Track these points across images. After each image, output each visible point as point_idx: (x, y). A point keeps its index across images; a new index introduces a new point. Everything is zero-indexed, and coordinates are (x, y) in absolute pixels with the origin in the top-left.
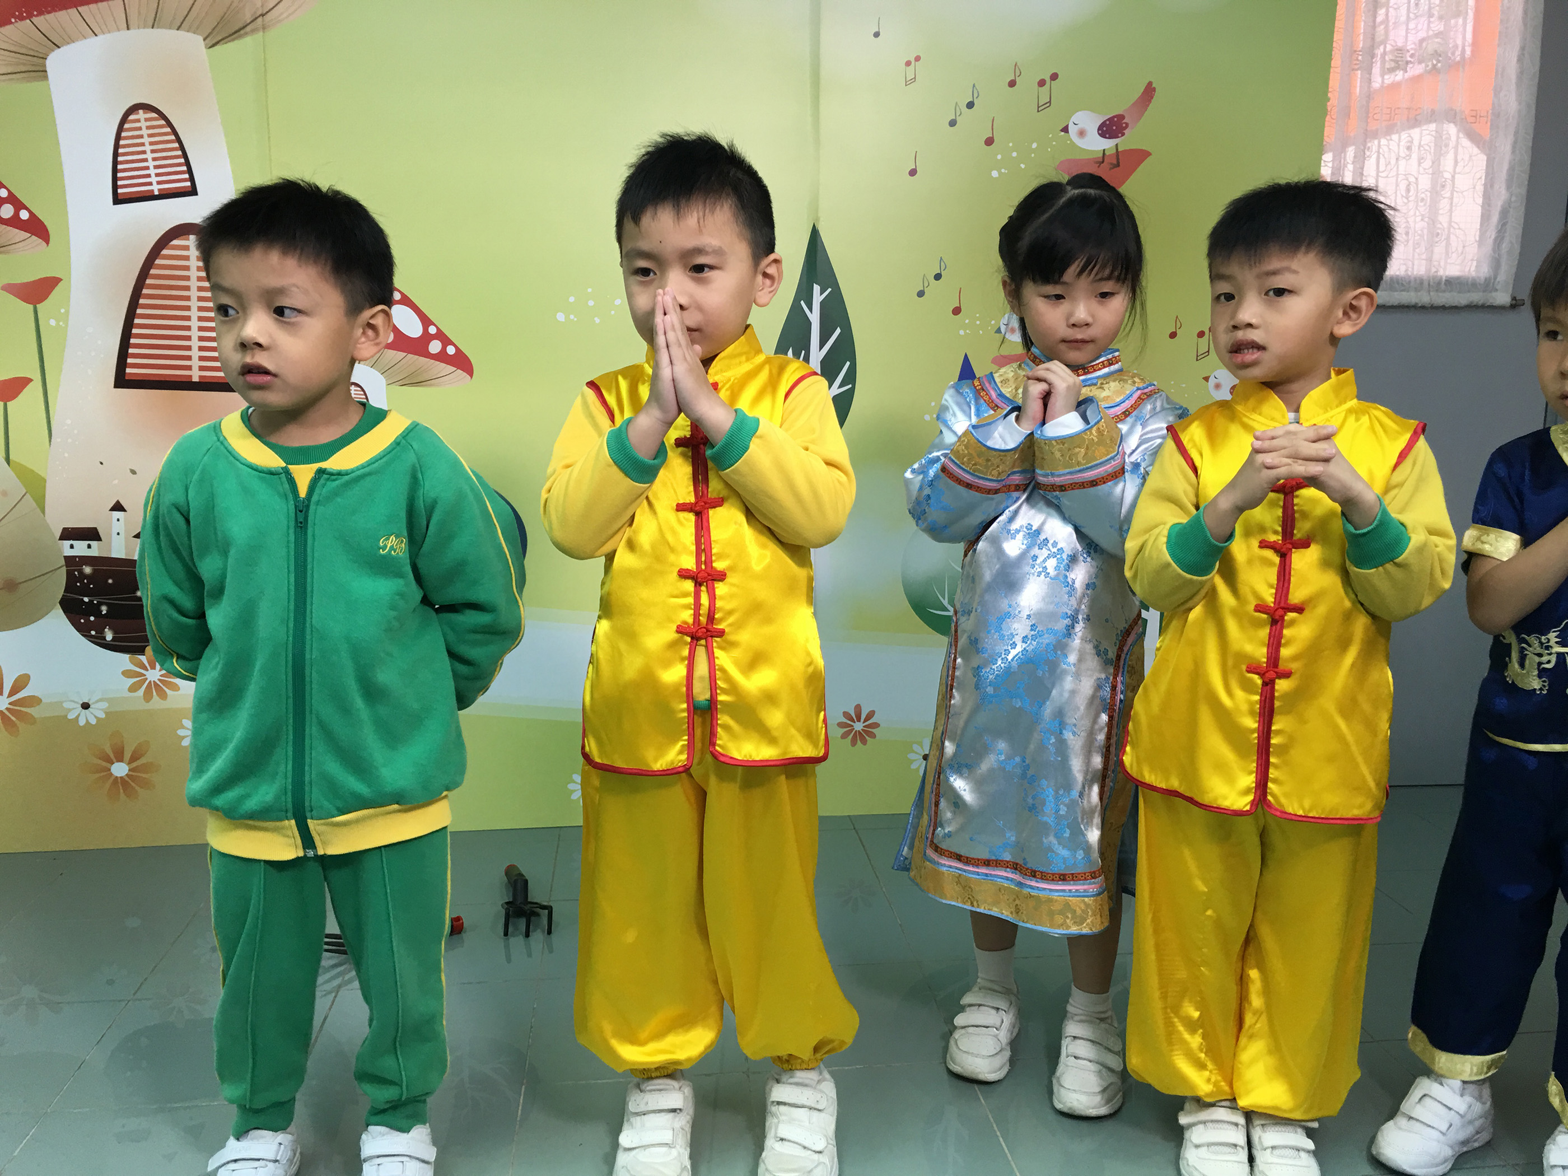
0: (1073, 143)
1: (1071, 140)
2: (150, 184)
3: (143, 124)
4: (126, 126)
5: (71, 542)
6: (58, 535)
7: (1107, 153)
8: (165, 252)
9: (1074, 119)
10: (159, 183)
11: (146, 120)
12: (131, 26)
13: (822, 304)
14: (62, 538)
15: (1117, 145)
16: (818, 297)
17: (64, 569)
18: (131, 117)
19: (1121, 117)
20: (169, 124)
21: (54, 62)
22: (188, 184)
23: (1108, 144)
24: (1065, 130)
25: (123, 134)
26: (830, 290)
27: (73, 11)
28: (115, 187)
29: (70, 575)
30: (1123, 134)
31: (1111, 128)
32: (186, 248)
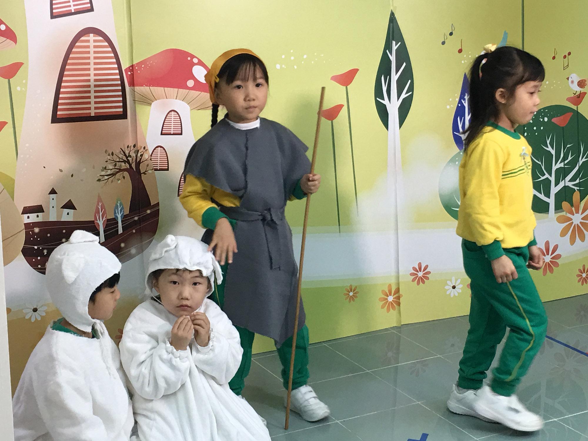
2: (70, 6)
5: (28, 215)
6: (21, 211)
8: (77, 44)
10: (74, 5)
13: (396, 50)
14: (23, 213)
16: (395, 47)
17: (24, 231)
22: (89, 5)
26: (400, 43)
28: (52, 9)
29: (27, 234)
32: (88, 41)
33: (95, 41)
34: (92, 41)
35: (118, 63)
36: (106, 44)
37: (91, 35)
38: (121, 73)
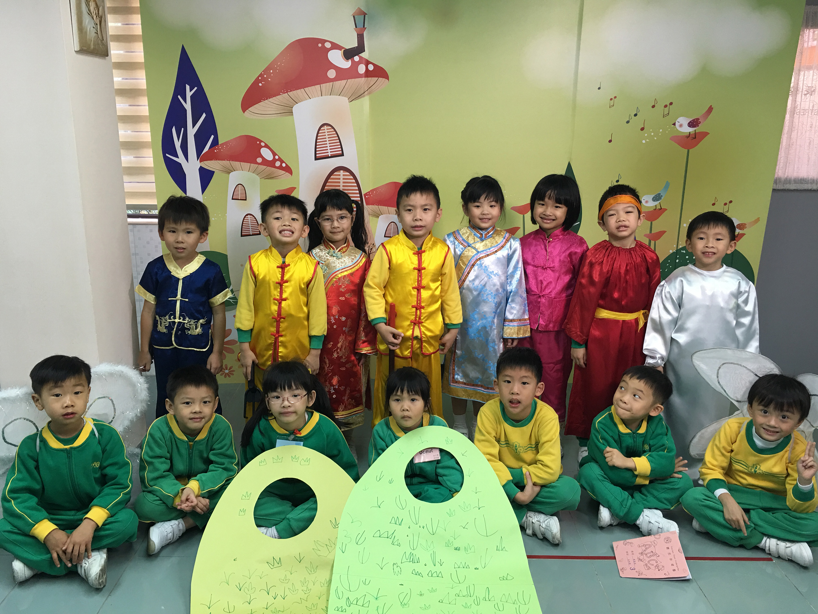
0: (677, 130)
1: (676, 128)
2: (328, 152)
3: (326, 131)
4: (320, 132)
7: (691, 133)
8: (332, 177)
9: (679, 120)
10: (331, 152)
11: (327, 129)
12: (323, 95)
15: (695, 130)
18: (322, 129)
19: (698, 119)
20: (335, 131)
21: (296, 109)
22: (341, 152)
23: (691, 130)
24: (674, 124)
25: (319, 135)
27: (302, 90)
28: (316, 154)
30: (698, 126)
31: (693, 124)
32: (339, 175)
33: (344, 175)
34: (342, 175)
35: (360, 189)
36: (352, 177)
37: (342, 171)
38: (361, 197)
